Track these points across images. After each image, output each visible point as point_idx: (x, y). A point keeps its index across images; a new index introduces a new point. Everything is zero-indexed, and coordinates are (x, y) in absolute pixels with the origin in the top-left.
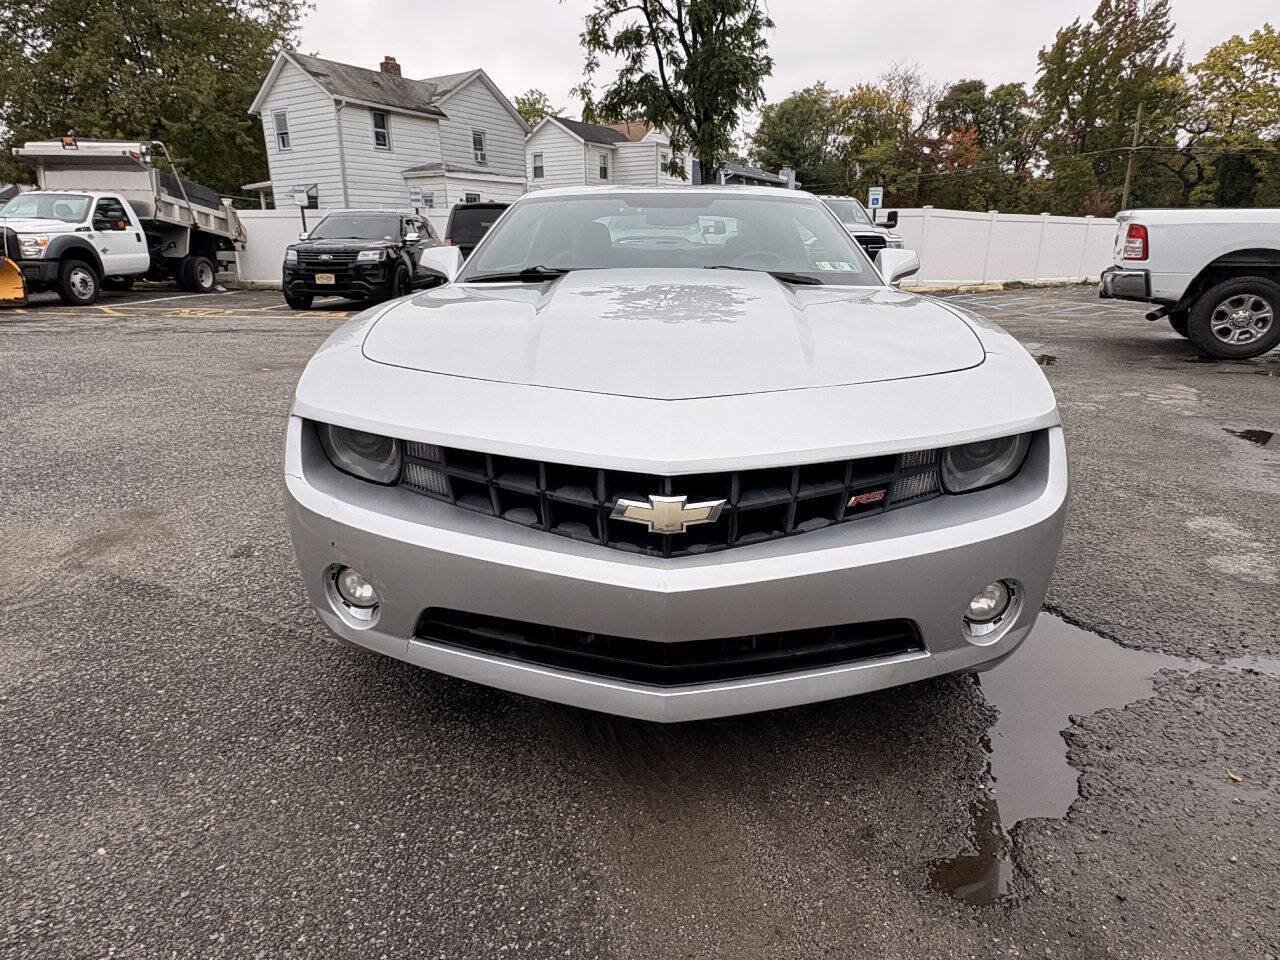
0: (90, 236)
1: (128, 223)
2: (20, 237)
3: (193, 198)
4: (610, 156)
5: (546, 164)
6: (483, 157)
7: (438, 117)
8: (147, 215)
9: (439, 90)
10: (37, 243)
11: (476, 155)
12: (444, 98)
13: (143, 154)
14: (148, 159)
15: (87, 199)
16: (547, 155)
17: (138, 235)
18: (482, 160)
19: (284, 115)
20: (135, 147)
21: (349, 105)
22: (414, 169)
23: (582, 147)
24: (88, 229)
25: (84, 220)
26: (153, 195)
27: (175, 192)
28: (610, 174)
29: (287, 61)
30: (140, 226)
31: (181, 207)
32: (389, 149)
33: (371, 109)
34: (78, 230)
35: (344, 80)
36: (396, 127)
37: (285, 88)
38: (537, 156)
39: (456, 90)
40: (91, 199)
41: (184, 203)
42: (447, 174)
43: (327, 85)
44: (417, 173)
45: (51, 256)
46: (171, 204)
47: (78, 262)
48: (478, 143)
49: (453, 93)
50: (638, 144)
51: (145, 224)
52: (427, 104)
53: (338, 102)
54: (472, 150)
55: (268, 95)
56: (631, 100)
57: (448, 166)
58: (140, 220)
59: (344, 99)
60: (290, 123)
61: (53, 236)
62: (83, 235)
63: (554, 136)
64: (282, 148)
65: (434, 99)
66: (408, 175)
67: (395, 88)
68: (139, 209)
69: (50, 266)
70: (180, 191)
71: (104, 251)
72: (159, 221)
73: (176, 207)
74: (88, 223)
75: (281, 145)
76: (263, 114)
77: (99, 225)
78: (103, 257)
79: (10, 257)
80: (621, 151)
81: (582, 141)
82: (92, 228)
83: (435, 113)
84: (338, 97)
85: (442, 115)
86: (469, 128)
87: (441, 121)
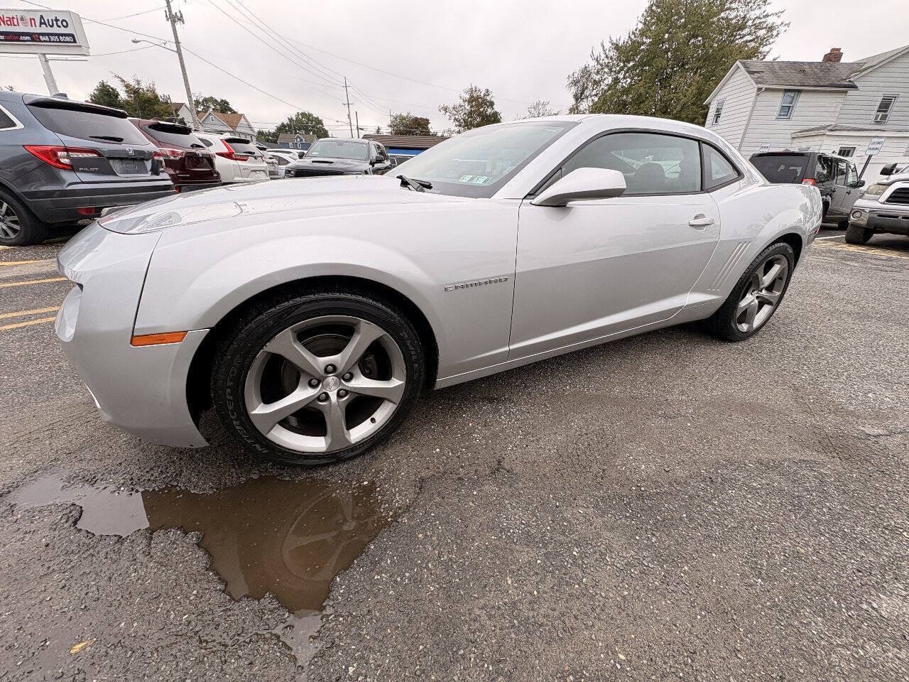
6: (884, 117)
7: (848, 89)
9: (863, 67)
11: (877, 116)
12: (863, 74)
18: (882, 120)
19: (723, 103)
21: (767, 90)
22: (804, 131)
29: (738, 68)
32: (789, 118)
33: (786, 91)
36: (803, 101)
37: (731, 85)
39: (882, 64)
42: (828, 133)
43: (756, 80)
44: (804, 134)
48: (885, 106)
49: (878, 66)
52: (843, 80)
53: (759, 89)
54: (874, 113)
55: (719, 90)
59: (764, 86)
60: (725, 106)
64: (714, 123)
65: (853, 74)
66: (794, 136)
67: (818, 71)
76: (711, 104)
83: (845, 86)
84: (760, 86)
85: (855, 87)
86: (881, 94)
87: (851, 92)
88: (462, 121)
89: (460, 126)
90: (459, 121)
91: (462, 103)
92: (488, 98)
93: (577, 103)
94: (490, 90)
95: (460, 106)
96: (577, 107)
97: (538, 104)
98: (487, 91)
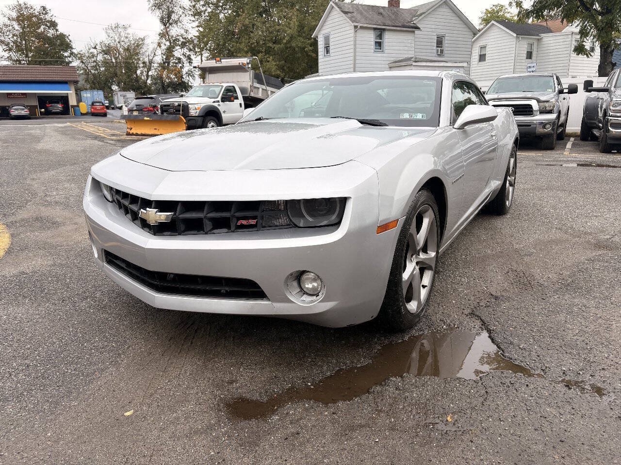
0: (219, 105)
1: (237, 98)
2: (189, 105)
3: (269, 84)
4: (535, 44)
5: (488, 52)
6: (442, 51)
7: (414, 30)
8: (247, 94)
9: (419, 13)
10: (196, 109)
11: (438, 50)
12: (420, 18)
13: (248, 64)
14: (250, 66)
15: (221, 87)
16: (489, 46)
17: (241, 104)
18: (441, 53)
19: (329, 37)
20: (245, 60)
21: (362, 28)
22: (396, 62)
23: (515, 40)
24: (218, 102)
25: (217, 97)
26: (250, 84)
27: (260, 82)
28: (534, 55)
29: (333, 7)
30: (242, 99)
31: (263, 89)
32: (383, 51)
33: (375, 29)
34: (214, 102)
35: (361, 14)
36: (388, 37)
37: (330, 22)
38: (483, 48)
39: (429, 12)
40: (222, 86)
41: (264, 87)
42: (414, 64)
43: (351, 19)
44: (396, 64)
45: (200, 115)
46: (259, 88)
47: (212, 118)
48: (440, 42)
49: (427, 13)
50: (558, 34)
51: (245, 98)
52: (409, 22)
53: (356, 27)
54: (435, 48)
55: (322, 26)
56: (549, 5)
57: (416, 58)
58: (243, 97)
59: (359, 25)
60: (331, 40)
61: (202, 105)
62: (216, 104)
63: (496, 34)
64: (326, 55)
65: (414, 19)
66: (391, 65)
67: (391, 15)
68: (243, 90)
69: (199, 120)
70: (263, 81)
71: (224, 112)
72: (251, 97)
73: (261, 89)
74: (219, 99)
75: (326, 53)
76: (319, 37)
77: (224, 100)
78: (223, 115)
79: (182, 115)
80: (545, 39)
81: (515, 35)
82: (220, 101)
83: (412, 27)
84: (356, 24)
85: (417, 28)
86: (435, 34)
87: (417, 32)
88: (12, 44)
89: (10, 50)
90: (7, 44)
91: (8, 22)
92: (48, 17)
93: (166, 28)
94: (48, 8)
95: (6, 26)
96: (167, 33)
97: (117, 27)
98: (44, 8)
